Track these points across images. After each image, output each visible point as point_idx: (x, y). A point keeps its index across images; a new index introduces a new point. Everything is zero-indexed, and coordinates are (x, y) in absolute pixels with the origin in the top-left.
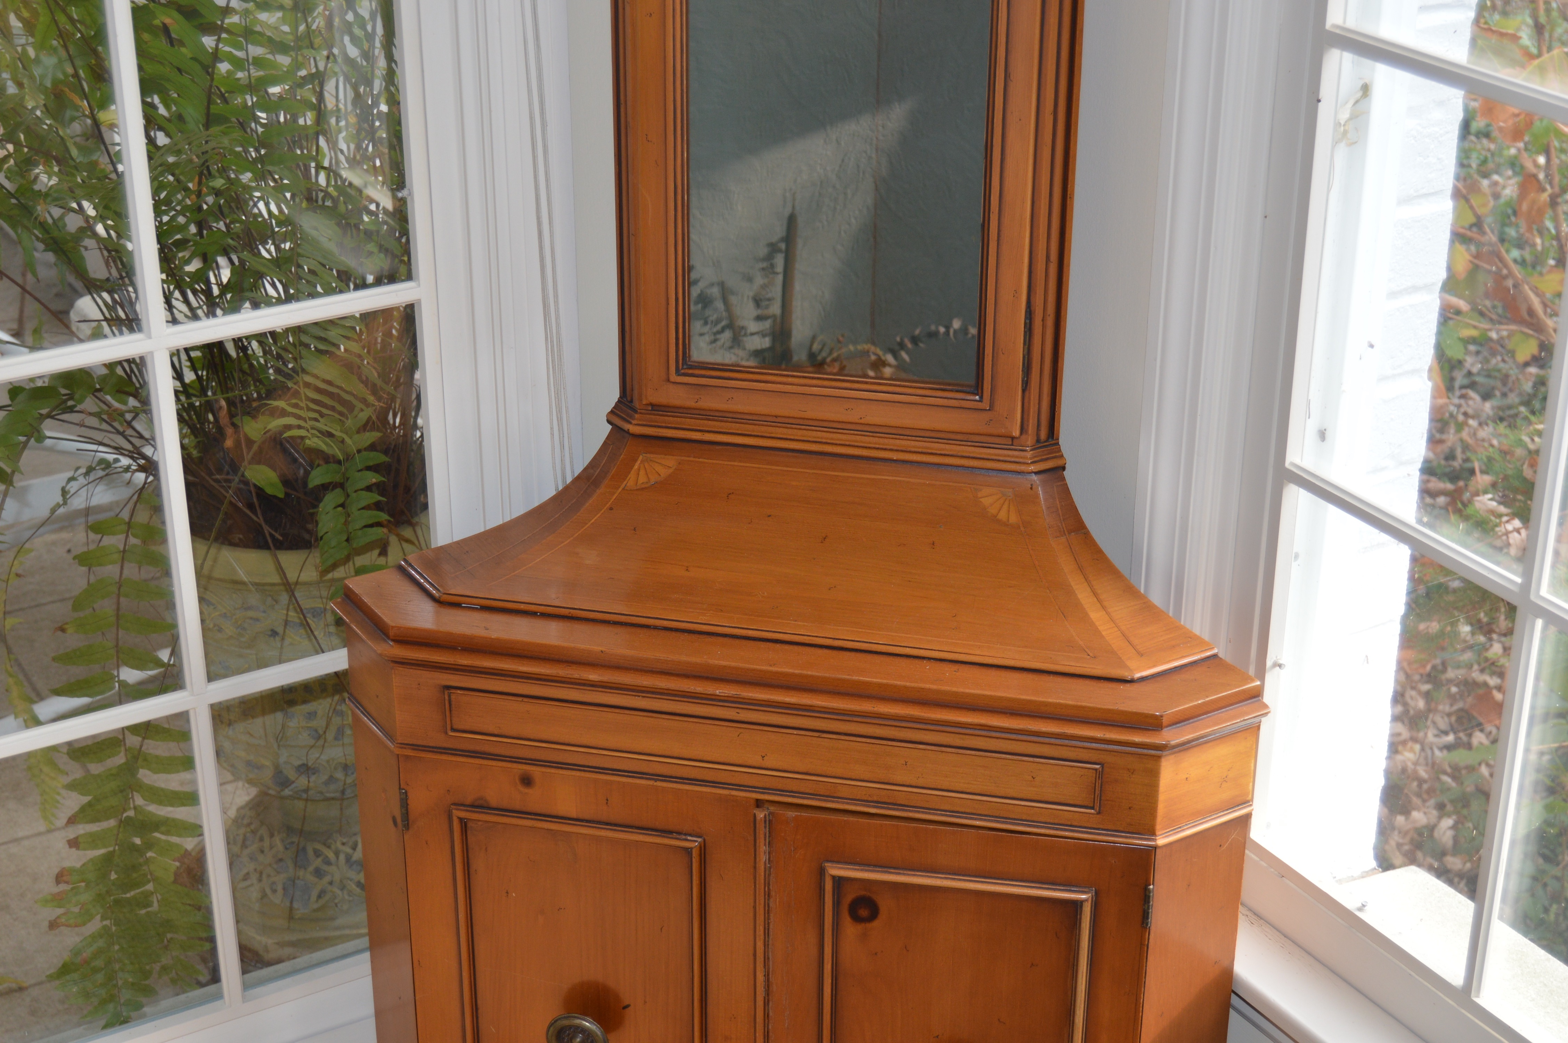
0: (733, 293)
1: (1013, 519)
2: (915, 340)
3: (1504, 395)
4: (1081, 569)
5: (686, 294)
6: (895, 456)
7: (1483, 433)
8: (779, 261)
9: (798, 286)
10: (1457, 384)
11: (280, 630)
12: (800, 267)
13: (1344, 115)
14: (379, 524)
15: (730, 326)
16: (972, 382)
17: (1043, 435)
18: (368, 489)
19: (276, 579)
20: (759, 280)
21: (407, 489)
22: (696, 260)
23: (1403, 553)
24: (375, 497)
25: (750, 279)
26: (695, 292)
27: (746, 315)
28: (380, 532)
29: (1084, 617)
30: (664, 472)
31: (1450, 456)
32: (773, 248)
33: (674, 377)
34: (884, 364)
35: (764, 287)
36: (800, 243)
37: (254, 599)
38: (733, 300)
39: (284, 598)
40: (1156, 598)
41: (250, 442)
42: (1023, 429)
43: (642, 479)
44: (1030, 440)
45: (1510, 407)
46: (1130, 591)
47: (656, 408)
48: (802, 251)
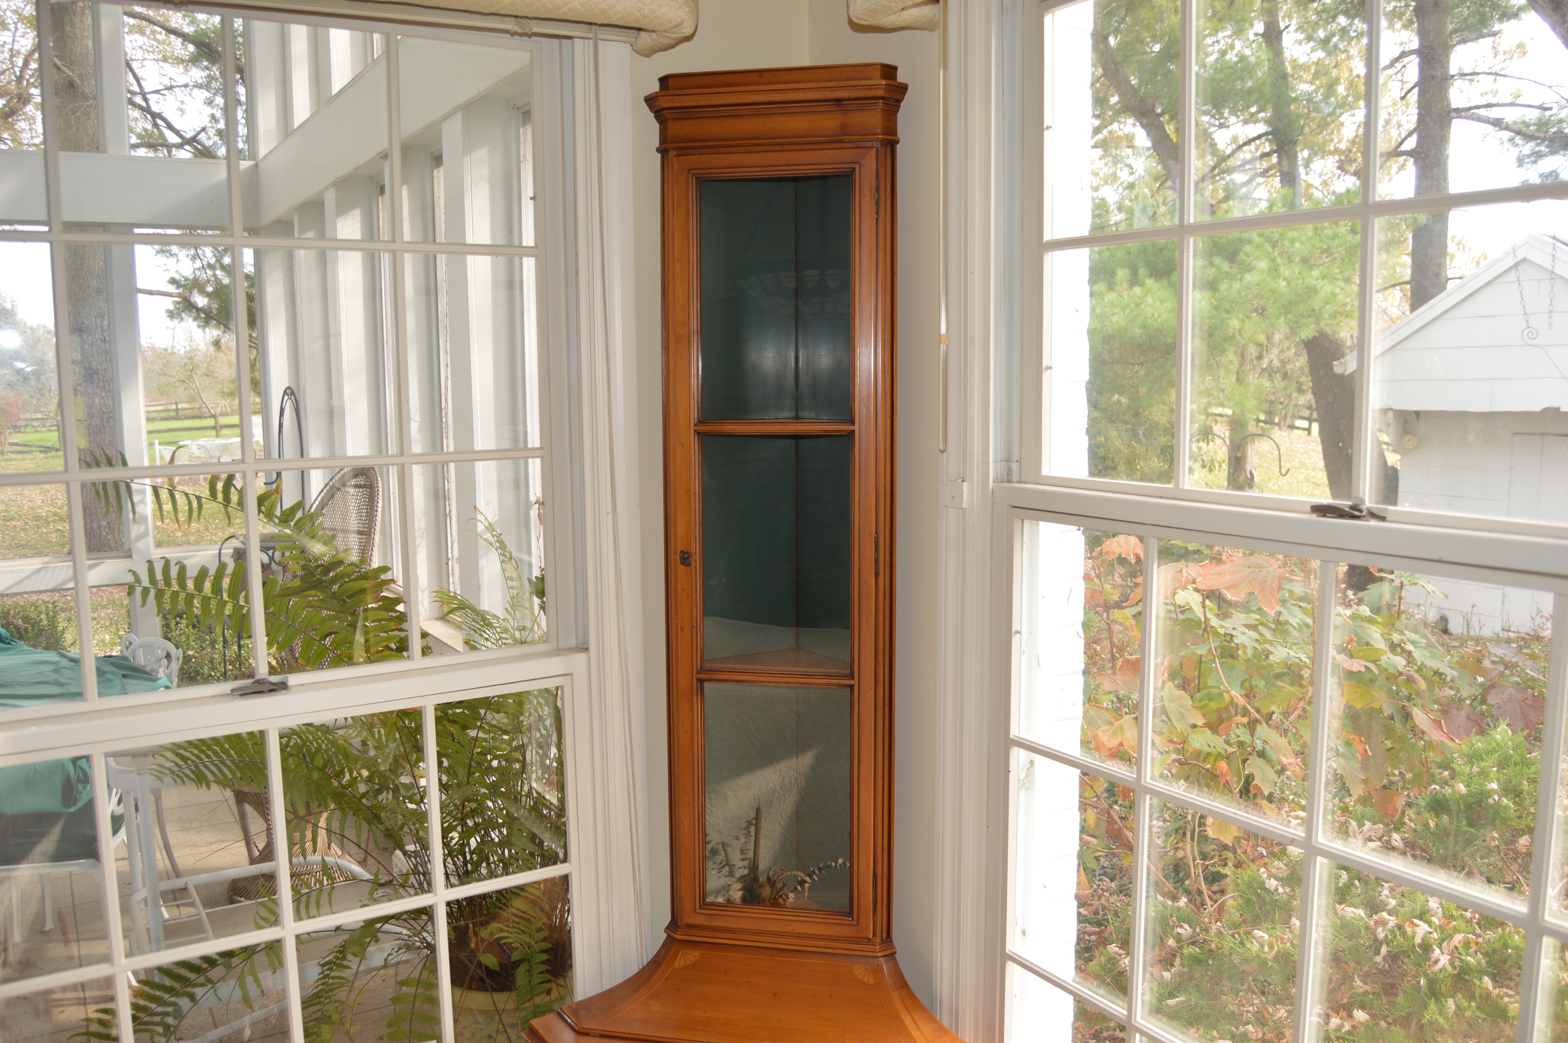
0: (728, 846)
1: (871, 981)
2: (820, 869)
3: (1121, 878)
4: (906, 1007)
5: (704, 849)
6: (810, 949)
7: (1112, 900)
8: (753, 829)
9: (762, 842)
10: (1097, 873)
11: (494, 1035)
12: (763, 832)
13: (1022, 776)
14: (547, 982)
15: (728, 864)
16: (848, 910)
17: (884, 937)
18: (542, 962)
19: (493, 1008)
20: (743, 840)
21: (562, 957)
22: (709, 830)
23: (1068, 1001)
24: (545, 967)
25: (737, 838)
26: (709, 847)
27: (736, 857)
28: (547, 985)
29: (909, 1035)
30: (693, 959)
31: (1096, 913)
32: (750, 823)
33: (698, 910)
34: (805, 882)
35: (745, 843)
36: (763, 820)
37: (480, 1019)
38: (729, 849)
39: (497, 1018)
40: (945, 1023)
41: (483, 940)
42: (874, 934)
43: (682, 963)
44: (878, 940)
45: (1125, 885)
46: (932, 1019)
47: (689, 926)
48: (764, 824)
